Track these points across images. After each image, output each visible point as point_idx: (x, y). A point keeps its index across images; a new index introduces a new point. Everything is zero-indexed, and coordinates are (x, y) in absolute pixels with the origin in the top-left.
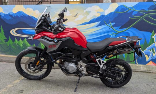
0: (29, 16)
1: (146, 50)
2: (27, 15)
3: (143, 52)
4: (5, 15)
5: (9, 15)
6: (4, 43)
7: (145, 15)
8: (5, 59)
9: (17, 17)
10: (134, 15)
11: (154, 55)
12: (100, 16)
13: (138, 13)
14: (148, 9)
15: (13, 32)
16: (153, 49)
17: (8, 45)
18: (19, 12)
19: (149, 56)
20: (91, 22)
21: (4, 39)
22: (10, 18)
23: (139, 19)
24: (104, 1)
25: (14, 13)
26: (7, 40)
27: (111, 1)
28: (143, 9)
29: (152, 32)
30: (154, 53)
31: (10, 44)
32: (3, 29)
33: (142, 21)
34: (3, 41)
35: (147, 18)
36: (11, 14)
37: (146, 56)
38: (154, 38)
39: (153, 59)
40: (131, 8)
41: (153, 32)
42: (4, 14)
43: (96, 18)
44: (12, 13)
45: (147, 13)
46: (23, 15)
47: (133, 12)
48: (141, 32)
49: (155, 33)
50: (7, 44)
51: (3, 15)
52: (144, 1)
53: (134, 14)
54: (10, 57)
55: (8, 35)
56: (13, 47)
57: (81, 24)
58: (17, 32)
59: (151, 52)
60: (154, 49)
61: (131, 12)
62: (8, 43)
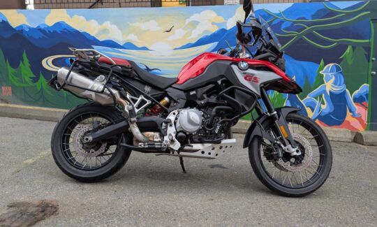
0: (77, 32)
1: (308, 97)
2: (73, 29)
3: (302, 101)
4: (31, 30)
5: (39, 29)
6: (31, 84)
7: (305, 28)
8: (36, 115)
9: (55, 32)
10: (285, 29)
11: (323, 107)
12: (218, 32)
13: (292, 24)
14: (313, 17)
15: (47, 63)
16: (321, 97)
17: (39, 88)
18: (58, 24)
19: (313, 110)
20: (200, 42)
21: (30, 78)
22: (41, 35)
23: (293, 37)
24: (225, 2)
25: (48, 27)
26: (35, 80)
27: (238, 2)
28: (301, 16)
29: (319, 63)
30: (324, 104)
31: (42, 87)
32: (28, 58)
33: (300, 41)
34: (28, 79)
35: (310, 35)
36: (42, 27)
37: (308, 110)
38: (324, 74)
39: (322, 115)
40: (279, 15)
41: (322, 62)
42: (29, 28)
43: (209, 34)
44: (45, 25)
45: (309, 24)
46: (65, 29)
47: (282, 22)
48: (297, 62)
49: (325, 65)
50: (36, 86)
51: (27, 30)
52: (305, 1)
53: (283, 26)
54: (45, 111)
55: (37, 69)
56: (48, 92)
57: (180, 46)
58: (54, 62)
59: (318, 102)
60: (323, 95)
61: (278, 23)
62: (38, 84)
